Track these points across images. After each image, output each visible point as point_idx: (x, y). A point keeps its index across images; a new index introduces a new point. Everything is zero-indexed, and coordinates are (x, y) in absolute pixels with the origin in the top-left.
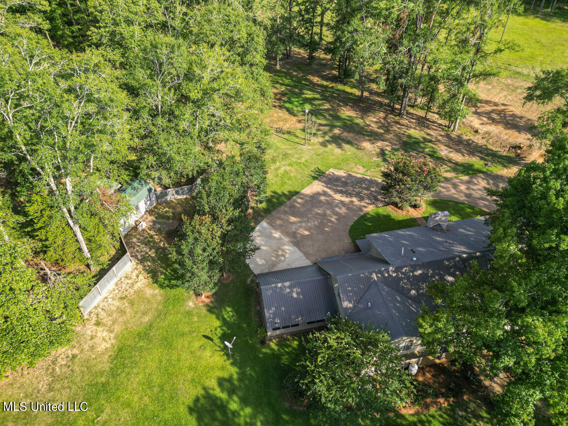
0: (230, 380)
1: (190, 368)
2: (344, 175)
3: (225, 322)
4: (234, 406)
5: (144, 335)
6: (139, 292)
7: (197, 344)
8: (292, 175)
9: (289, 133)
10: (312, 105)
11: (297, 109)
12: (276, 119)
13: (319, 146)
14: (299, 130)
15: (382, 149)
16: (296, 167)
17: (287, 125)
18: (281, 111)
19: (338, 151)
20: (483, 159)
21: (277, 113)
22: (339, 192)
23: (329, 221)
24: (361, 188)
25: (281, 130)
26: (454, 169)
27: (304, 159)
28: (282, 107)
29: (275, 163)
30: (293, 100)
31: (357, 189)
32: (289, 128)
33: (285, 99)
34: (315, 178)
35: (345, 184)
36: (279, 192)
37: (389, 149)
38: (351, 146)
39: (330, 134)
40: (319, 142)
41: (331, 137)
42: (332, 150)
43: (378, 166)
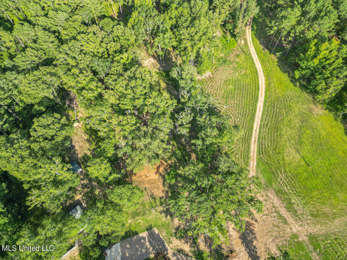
2: (157, 233)
6: (75, 257)
8: (141, 224)
9: (154, 198)
10: (176, 180)
11: (168, 181)
12: (156, 186)
13: (159, 213)
14: (159, 198)
15: (180, 226)
16: (144, 221)
17: (157, 192)
18: (161, 181)
19: (164, 219)
20: (211, 252)
21: (159, 181)
22: (150, 241)
23: (137, 254)
24: (157, 244)
25: (153, 195)
26: (195, 251)
27: (149, 219)
28: (163, 177)
29: (138, 216)
30: (171, 172)
31: (156, 244)
32: (156, 195)
33: (169, 170)
34: (147, 230)
35: (154, 239)
36: (132, 230)
37: (182, 228)
38: (171, 218)
39: (167, 207)
40: (160, 211)
41: (166, 209)
42: (162, 217)
43: (171, 235)
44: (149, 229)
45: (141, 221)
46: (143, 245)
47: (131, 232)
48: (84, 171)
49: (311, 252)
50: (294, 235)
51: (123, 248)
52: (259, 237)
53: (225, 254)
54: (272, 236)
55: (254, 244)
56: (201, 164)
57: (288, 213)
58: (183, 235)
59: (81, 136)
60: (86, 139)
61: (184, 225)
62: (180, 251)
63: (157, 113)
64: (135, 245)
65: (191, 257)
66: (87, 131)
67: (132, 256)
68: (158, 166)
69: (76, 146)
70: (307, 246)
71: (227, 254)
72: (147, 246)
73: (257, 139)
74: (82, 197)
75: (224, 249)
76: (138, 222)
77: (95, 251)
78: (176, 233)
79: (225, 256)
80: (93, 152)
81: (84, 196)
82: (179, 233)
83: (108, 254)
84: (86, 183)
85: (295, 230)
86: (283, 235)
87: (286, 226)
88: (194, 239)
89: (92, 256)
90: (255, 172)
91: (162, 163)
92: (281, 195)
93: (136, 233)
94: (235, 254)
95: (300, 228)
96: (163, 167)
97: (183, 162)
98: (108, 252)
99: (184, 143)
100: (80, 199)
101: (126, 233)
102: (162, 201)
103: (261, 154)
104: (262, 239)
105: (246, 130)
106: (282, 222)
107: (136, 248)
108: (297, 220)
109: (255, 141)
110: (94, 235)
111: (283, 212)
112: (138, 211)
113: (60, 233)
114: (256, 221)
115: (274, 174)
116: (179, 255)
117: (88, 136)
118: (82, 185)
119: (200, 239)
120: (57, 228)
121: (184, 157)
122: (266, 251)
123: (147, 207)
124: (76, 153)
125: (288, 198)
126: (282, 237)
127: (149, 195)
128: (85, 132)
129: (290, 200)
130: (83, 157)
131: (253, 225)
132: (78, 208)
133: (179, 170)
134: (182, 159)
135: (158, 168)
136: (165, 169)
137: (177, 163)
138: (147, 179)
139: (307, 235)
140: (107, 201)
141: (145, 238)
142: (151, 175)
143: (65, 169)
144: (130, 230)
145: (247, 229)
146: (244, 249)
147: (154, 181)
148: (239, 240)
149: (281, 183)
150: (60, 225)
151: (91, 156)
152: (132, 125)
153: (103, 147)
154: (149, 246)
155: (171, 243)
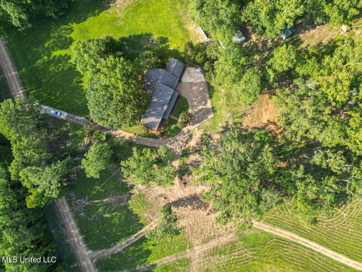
0: (168, 47)
1: (174, 42)
3: (181, 53)
4: (163, 45)
5: (187, 36)
6: (199, 39)
7: (178, 45)
8: (218, 102)
9: (242, 117)
10: (258, 142)
11: (258, 133)
12: (254, 119)
13: (226, 120)
14: (241, 121)
15: (212, 139)
16: (221, 105)
17: (247, 120)
18: (259, 126)
19: (221, 124)
20: (187, 164)
21: (259, 123)
22: (202, 110)
23: (194, 97)
24: (200, 117)
25: (245, 115)
26: (189, 150)
27: (223, 110)
28: (263, 128)
29: (226, 99)
30: (267, 137)
31: (199, 115)
32: (244, 119)
33: (270, 135)
34: (213, 108)
35: (204, 114)
36: (214, 93)
37: (210, 141)
38: (220, 132)
39: (231, 129)
40: (229, 122)
41: (229, 128)
42: (222, 123)
43: (205, 130)
44: (213, 110)
45: (222, 102)
46: (200, 103)
47: (213, 92)
48: (282, 42)
49: (176, 256)
50: (192, 246)
51: (200, 84)
52: (195, 212)
53: (184, 177)
54: (194, 225)
55: (189, 206)
56: (273, 171)
57: (212, 247)
58: (204, 141)
59: (327, 36)
60: (322, 41)
61: (213, 143)
62: (191, 137)
63: (348, 129)
64: (201, 95)
65: (185, 146)
66: (333, 42)
67: (193, 93)
68: (276, 123)
69: (315, 30)
70: (182, 255)
71: (184, 179)
72: (199, 106)
73: (295, 241)
74: (253, 42)
75: (188, 177)
76: (221, 99)
77: (201, 57)
78: (206, 135)
79: (182, 177)
80: (305, 51)
81: (254, 43)
82: (206, 137)
83: (196, 70)
84: (268, 45)
85: (196, 248)
86: (193, 236)
87: (201, 241)
88: (199, 151)
89: (197, 54)
90: (257, 227)
91: (279, 128)
92: (231, 246)
93: (211, 97)
94: (183, 186)
95: (197, 254)
96: (275, 129)
97: (278, 152)
98: (199, 70)
99: (301, 156)
100: (251, 40)
101: (213, 87)
102: (238, 125)
103: (276, 240)
104: (192, 214)
105: (309, 231)
106: (205, 238)
107: (198, 97)
108: (205, 254)
109: (294, 238)
110: (215, 56)
111: (213, 243)
112: (232, 100)
113: (221, 23)
114: (209, 214)
115: (253, 247)
116: (188, 136)
117: (326, 44)
118: (267, 41)
119: (199, 157)
120: (226, 19)
121: (284, 154)
122: (182, 215)
123: (234, 109)
124: (306, 31)
125: (226, 252)
126: (191, 233)
127: (246, 112)
128: (332, 40)
129: (225, 254)
130: (299, 39)
131: (205, 210)
132: (243, 38)
133: (269, 147)
134: (281, 152)
135: (274, 123)
136: (272, 131)
137: (278, 145)
138: (263, 110)
139: (190, 258)
140: (246, 68)
141: (206, 105)
142: (268, 115)
143: (288, 20)
144: (215, 91)
145: (202, 203)
146: (186, 195)
147: (260, 118)
148: (194, 193)
149: (242, 251)
150: (228, 22)
151: (299, 49)
152: (335, 97)
153: (309, 61)
154: (198, 108)
155: (199, 129)
